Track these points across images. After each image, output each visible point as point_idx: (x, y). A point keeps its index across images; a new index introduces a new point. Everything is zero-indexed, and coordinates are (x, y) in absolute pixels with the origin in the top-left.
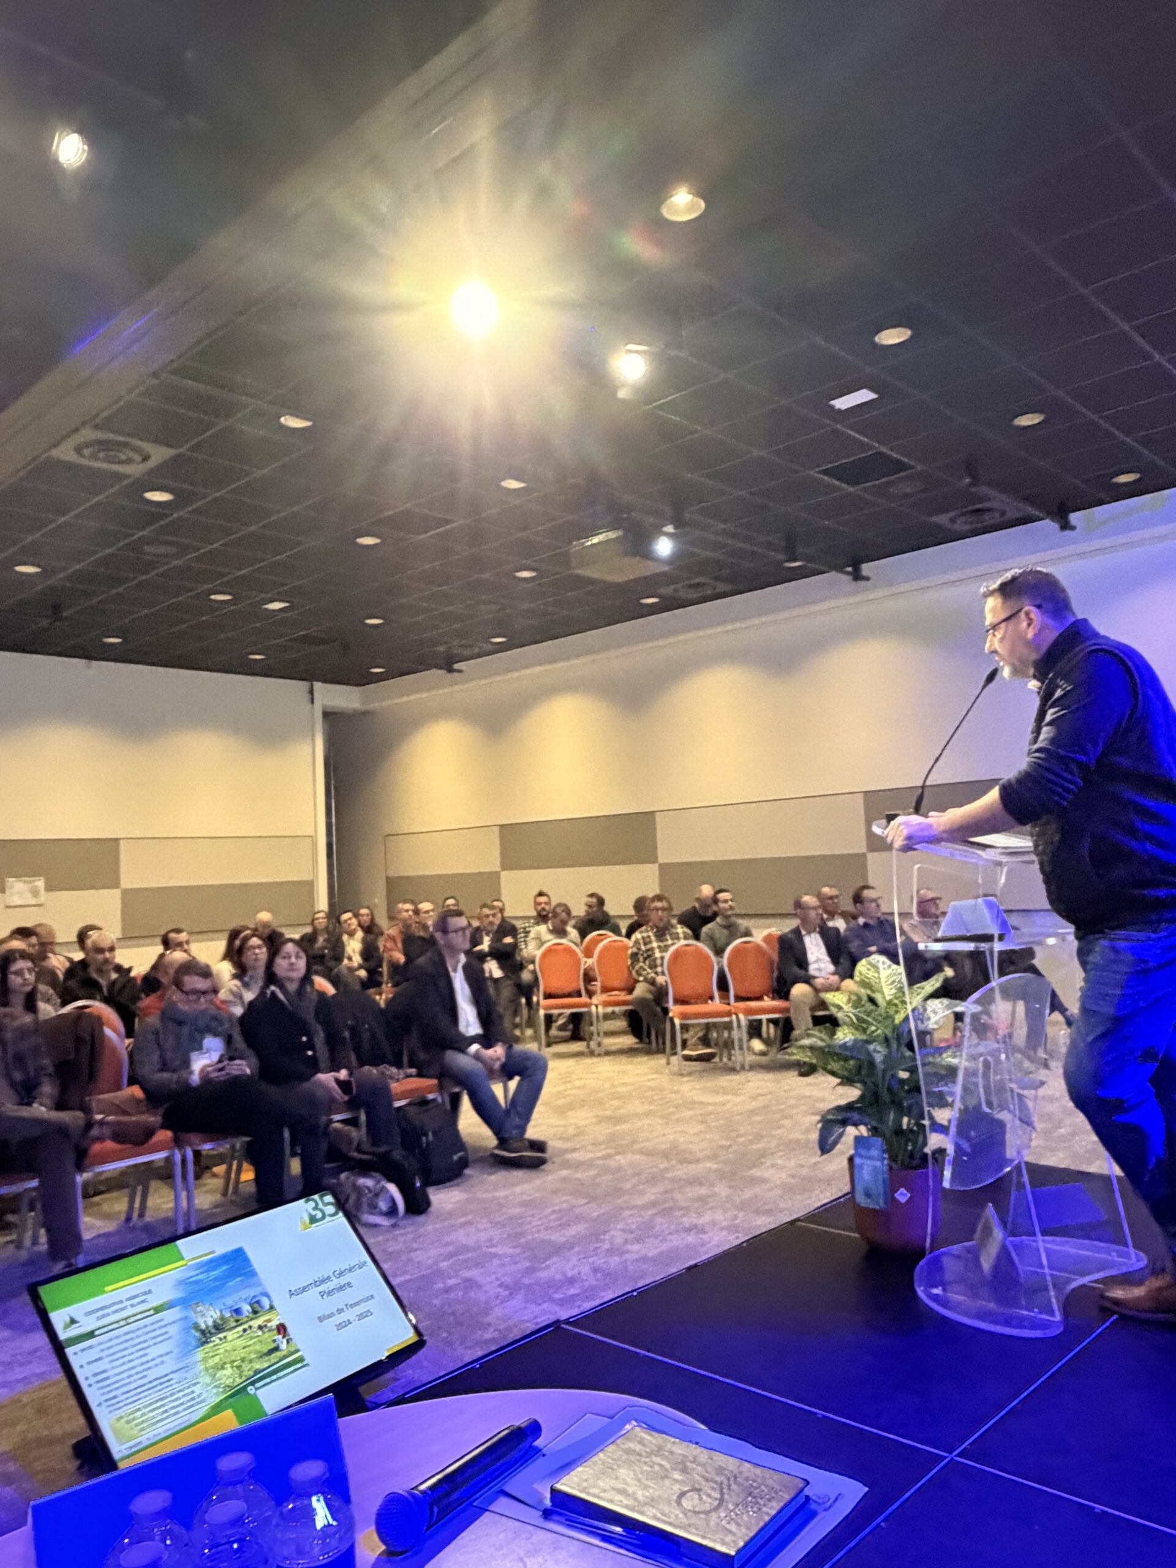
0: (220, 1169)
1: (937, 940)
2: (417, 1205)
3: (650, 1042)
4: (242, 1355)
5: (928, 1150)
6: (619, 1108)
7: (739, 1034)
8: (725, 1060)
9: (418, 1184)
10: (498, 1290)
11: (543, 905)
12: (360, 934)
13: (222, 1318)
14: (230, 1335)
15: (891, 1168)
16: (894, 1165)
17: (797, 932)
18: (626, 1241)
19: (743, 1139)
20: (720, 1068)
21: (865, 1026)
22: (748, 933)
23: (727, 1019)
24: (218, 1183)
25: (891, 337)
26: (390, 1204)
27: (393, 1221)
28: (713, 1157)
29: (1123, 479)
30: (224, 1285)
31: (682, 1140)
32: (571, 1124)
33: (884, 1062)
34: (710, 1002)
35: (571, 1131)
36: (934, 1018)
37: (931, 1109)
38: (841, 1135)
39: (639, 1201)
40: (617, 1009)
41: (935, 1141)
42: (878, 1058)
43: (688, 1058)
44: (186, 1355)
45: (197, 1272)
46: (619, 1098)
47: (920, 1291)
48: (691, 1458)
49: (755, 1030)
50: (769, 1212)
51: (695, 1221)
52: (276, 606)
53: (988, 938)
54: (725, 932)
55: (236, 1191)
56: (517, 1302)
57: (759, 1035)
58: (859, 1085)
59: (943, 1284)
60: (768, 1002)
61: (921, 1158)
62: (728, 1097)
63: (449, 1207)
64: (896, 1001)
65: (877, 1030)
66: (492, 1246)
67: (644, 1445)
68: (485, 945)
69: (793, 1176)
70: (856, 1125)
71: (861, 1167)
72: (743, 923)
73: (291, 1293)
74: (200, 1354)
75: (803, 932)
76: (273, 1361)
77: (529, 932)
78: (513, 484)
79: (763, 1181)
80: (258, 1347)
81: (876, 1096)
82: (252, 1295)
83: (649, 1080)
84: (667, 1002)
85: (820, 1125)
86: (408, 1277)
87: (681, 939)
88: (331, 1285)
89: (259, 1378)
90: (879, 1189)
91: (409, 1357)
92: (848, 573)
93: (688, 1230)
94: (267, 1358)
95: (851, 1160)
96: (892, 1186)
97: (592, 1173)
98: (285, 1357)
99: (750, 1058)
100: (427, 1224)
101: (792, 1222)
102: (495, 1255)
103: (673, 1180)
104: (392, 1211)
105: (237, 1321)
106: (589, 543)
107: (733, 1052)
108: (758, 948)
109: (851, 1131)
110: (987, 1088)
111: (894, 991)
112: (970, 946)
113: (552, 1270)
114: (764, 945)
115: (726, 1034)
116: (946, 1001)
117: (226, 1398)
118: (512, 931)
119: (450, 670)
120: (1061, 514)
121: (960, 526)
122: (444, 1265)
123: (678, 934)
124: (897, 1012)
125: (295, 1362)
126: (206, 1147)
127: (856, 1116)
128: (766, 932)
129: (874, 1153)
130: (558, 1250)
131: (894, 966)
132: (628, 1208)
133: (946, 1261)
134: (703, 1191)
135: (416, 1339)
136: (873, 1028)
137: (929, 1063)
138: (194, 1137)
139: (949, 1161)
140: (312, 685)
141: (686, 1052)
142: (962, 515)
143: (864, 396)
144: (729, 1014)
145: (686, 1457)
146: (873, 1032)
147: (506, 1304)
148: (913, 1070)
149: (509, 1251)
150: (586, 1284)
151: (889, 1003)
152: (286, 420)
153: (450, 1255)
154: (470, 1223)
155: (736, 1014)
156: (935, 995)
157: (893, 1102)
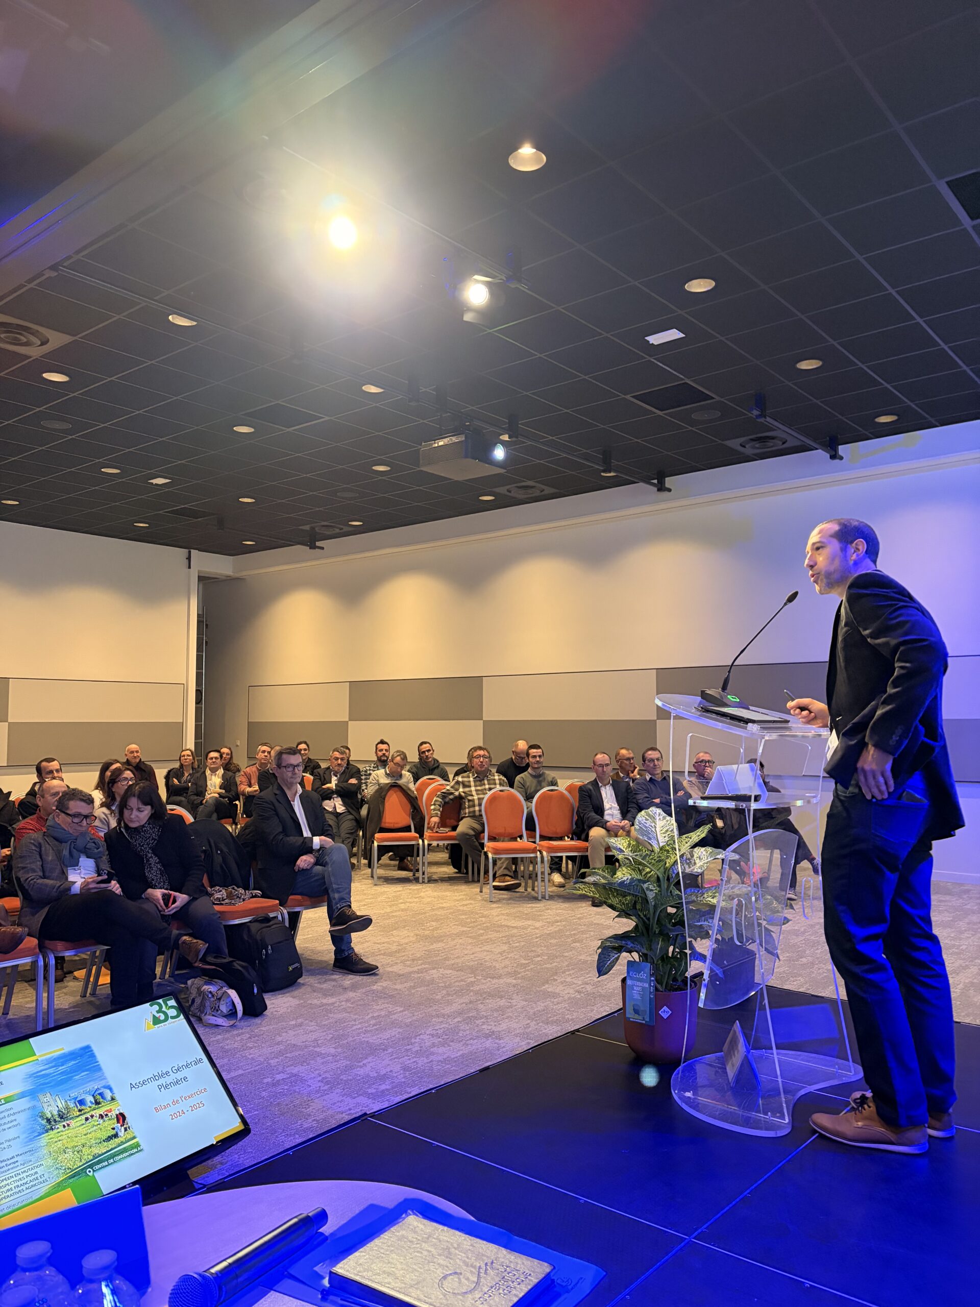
0: (81, 974)
1: (703, 798)
2: (254, 1009)
3: (467, 873)
4: (83, 1141)
5: (689, 974)
6: (437, 929)
7: (543, 868)
8: (529, 890)
9: (256, 991)
10: (320, 1084)
11: (384, 752)
12: (221, 771)
13: (67, 1108)
14: (73, 1123)
15: (657, 989)
16: (659, 986)
17: (595, 783)
18: (434, 1045)
19: (539, 959)
20: (525, 897)
21: (641, 867)
22: (554, 783)
23: (532, 855)
24: (79, 985)
25: (699, 286)
26: (231, 1008)
27: (232, 1022)
28: (514, 974)
29: (884, 419)
30: (70, 1078)
31: (487, 958)
32: (394, 942)
33: (655, 898)
34: (519, 839)
35: (394, 948)
36: (699, 863)
37: (693, 941)
38: (617, 959)
39: (447, 1010)
40: (441, 843)
41: (695, 967)
42: (651, 895)
43: (496, 888)
44: (31, 1140)
45: (47, 1066)
46: (437, 920)
47: (675, 1094)
48: (455, 1245)
49: (556, 865)
50: (557, 1022)
51: (494, 1029)
52: (160, 481)
53: (747, 798)
54: (535, 781)
55: (93, 994)
56: (335, 1096)
57: (559, 870)
58: (633, 917)
59: (695, 1089)
60: (568, 842)
61: (683, 981)
62: (530, 922)
63: (282, 1011)
64: (667, 848)
65: (651, 871)
66: (318, 1046)
67: (415, 1232)
68: (333, 784)
69: (579, 992)
70: (630, 952)
71: (632, 987)
72: (550, 774)
73: (132, 1086)
74: (45, 1138)
75: (600, 784)
76: (111, 1147)
77: (370, 774)
78: (373, 389)
79: (555, 995)
80: (99, 1135)
81: (647, 928)
82: (96, 1087)
83: (464, 905)
84: (484, 839)
85: (600, 950)
86: (240, 1072)
87: (497, 785)
88: (168, 1080)
89: (97, 1162)
90: (645, 1007)
91: (237, 1143)
92: (653, 484)
93: (487, 1036)
94: (105, 1144)
95: (624, 981)
96: (656, 1005)
97: (408, 985)
98: (123, 1143)
99: (552, 889)
100: (261, 1026)
101: (573, 1032)
102: (319, 1054)
103: (477, 993)
104: (233, 1014)
105: (80, 1111)
106: (436, 445)
107: (536, 883)
108: (562, 795)
109: (625, 957)
110: (738, 924)
111: (667, 839)
112: (731, 805)
113: (369, 1067)
114: (566, 793)
115: (531, 868)
116: (710, 849)
117: (66, 1179)
118: (357, 773)
119: (313, 547)
120: (832, 446)
121: (748, 451)
122: (273, 1062)
123: (495, 780)
124: (668, 857)
125: (132, 1148)
126: (68, 954)
127: (630, 945)
128: (569, 782)
129: (643, 975)
130: (373, 1050)
131: (668, 818)
132: (438, 1016)
133: (699, 1068)
134: (502, 1002)
135: (242, 1127)
136: (648, 870)
137: (693, 901)
138: (59, 945)
139: (705, 985)
140: (190, 552)
141: (495, 884)
142: (752, 440)
143: (673, 335)
144: (534, 851)
145: (452, 1244)
146: (647, 873)
147: (325, 1097)
148: (679, 907)
149: (332, 1051)
150: (396, 1081)
151: (661, 849)
152: (173, 318)
153: (281, 1053)
154: (301, 1025)
155: (540, 852)
156: (702, 843)
157: (661, 933)
